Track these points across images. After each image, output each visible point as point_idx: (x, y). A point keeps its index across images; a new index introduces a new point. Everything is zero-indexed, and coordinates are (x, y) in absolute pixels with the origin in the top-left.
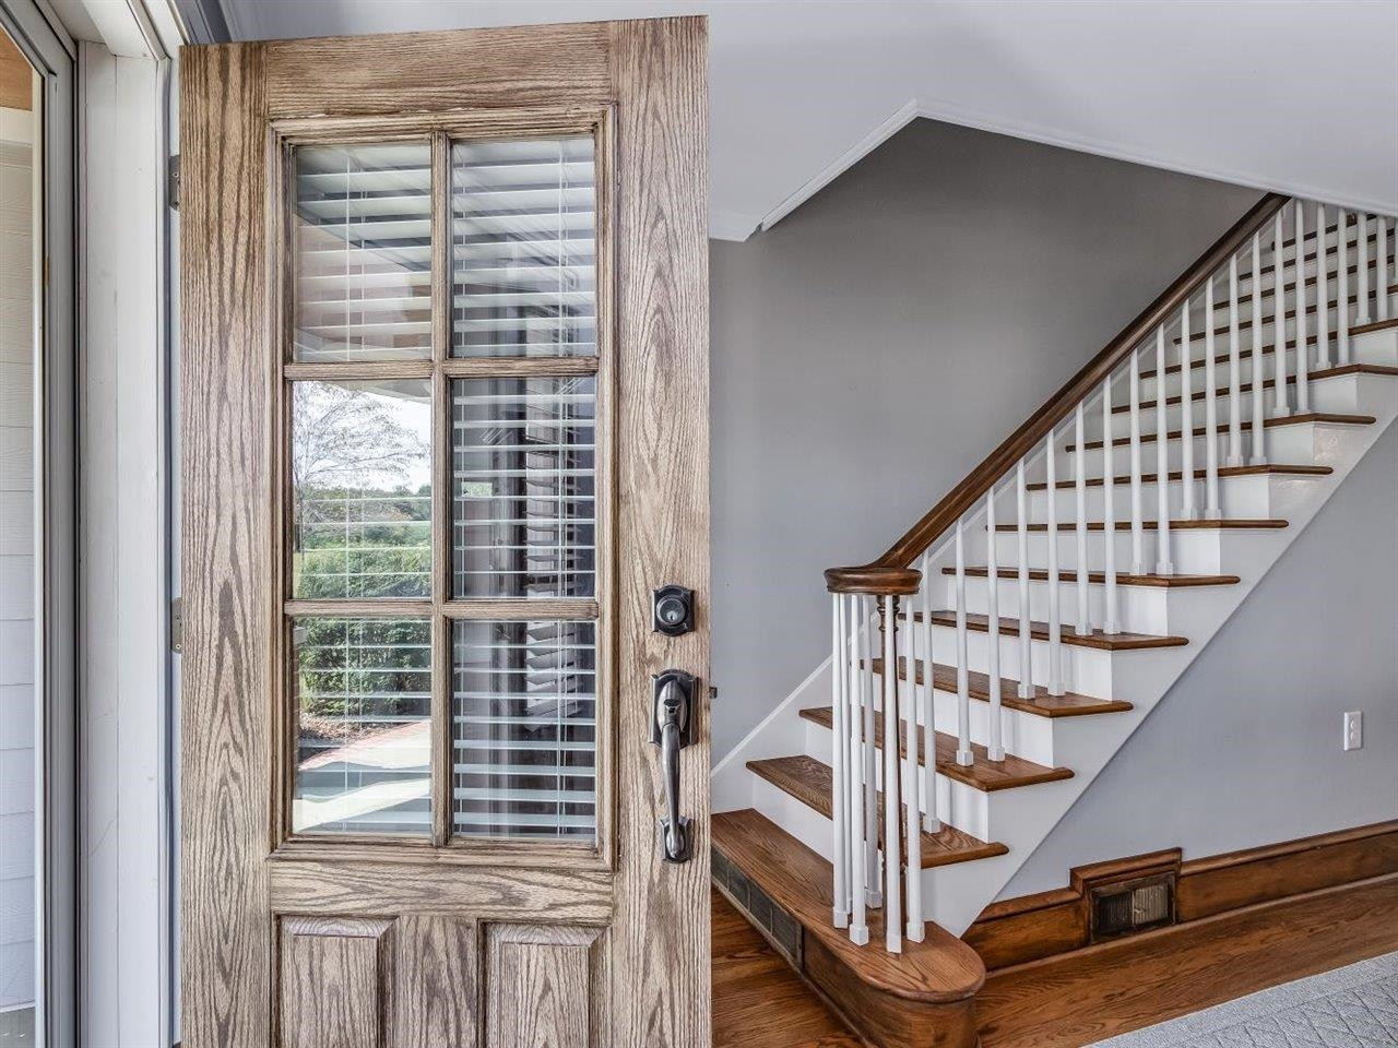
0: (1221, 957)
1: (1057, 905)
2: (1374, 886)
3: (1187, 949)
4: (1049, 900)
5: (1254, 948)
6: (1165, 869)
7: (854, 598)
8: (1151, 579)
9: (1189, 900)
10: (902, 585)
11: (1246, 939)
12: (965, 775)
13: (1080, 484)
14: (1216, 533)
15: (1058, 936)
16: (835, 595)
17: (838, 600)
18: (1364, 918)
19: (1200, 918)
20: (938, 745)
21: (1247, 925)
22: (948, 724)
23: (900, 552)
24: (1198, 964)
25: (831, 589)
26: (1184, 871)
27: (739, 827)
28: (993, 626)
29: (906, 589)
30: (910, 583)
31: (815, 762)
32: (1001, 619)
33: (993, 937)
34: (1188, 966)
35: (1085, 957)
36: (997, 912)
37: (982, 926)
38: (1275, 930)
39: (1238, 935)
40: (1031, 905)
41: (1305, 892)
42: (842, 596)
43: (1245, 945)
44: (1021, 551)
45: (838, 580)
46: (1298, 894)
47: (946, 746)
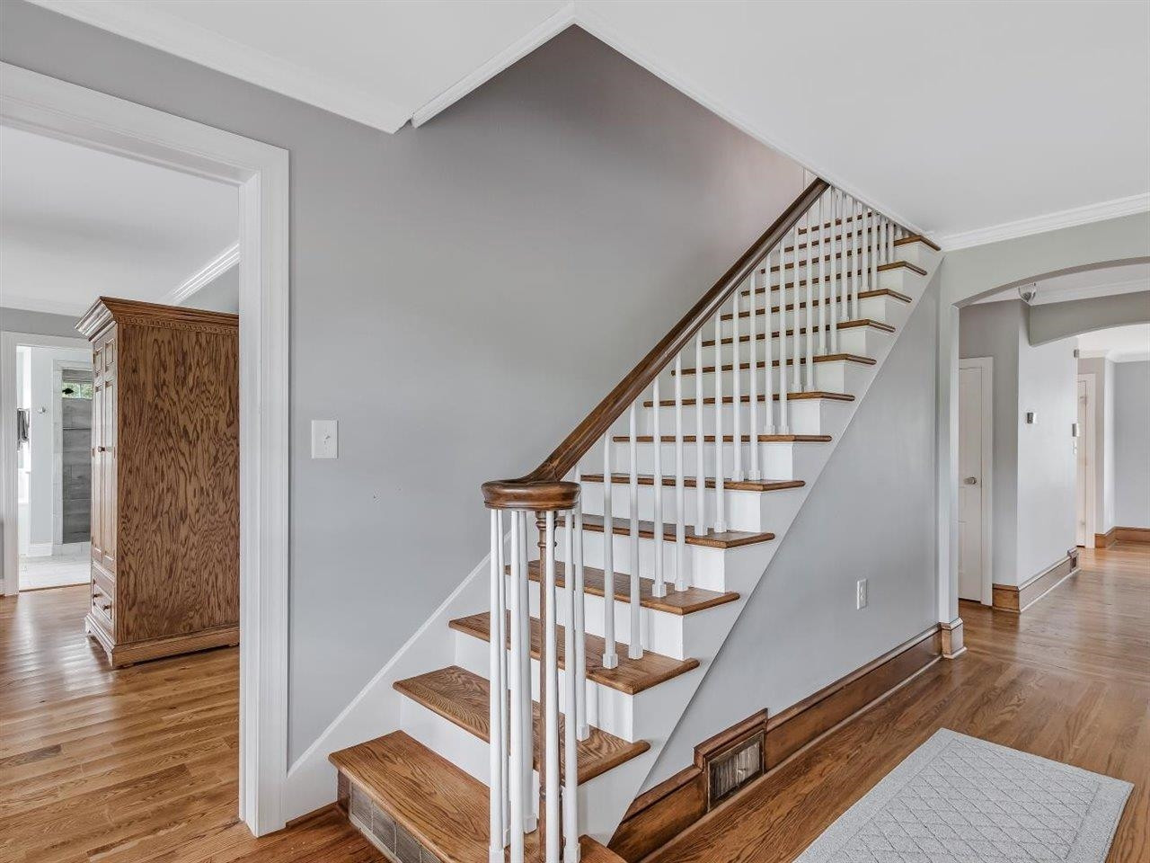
0: (798, 798)
1: (685, 784)
2: (873, 709)
3: (775, 796)
4: (678, 782)
5: (817, 783)
6: (756, 731)
7: (514, 514)
8: (746, 485)
9: (773, 750)
10: (564, 499)
11: (810, 775)
12: (612, 677)
13: (679, 403)
14: (788, 446)
15: (685, 813)
16: (493, 511)
17: (495, 515)
18: (874, 738)
19: (778, 764)
20: (587, 649)
21: (808, 763)
22: (596, 627)
23: (556, 463)
24: (784, 810)
25: (489, 504)
26: (769, 728)
27: (385, 756)
28: (634, 529)
29: (565, 503)
30: (568, 497)
31: (466, 673)
32: (641, 522)
33: (635, 832)
34: (778, 813)
35: (705, 825)
36: (640, 806)
37: (627, 824)
38: (827, 761)
39: (805, 773)
40: (666, 791)
41: (838, 723)
42: (500, 511)
43: (811, 781)
44: (656, 460)
45: (496, 494)
46: (834, 726)
47: (594, 648)
